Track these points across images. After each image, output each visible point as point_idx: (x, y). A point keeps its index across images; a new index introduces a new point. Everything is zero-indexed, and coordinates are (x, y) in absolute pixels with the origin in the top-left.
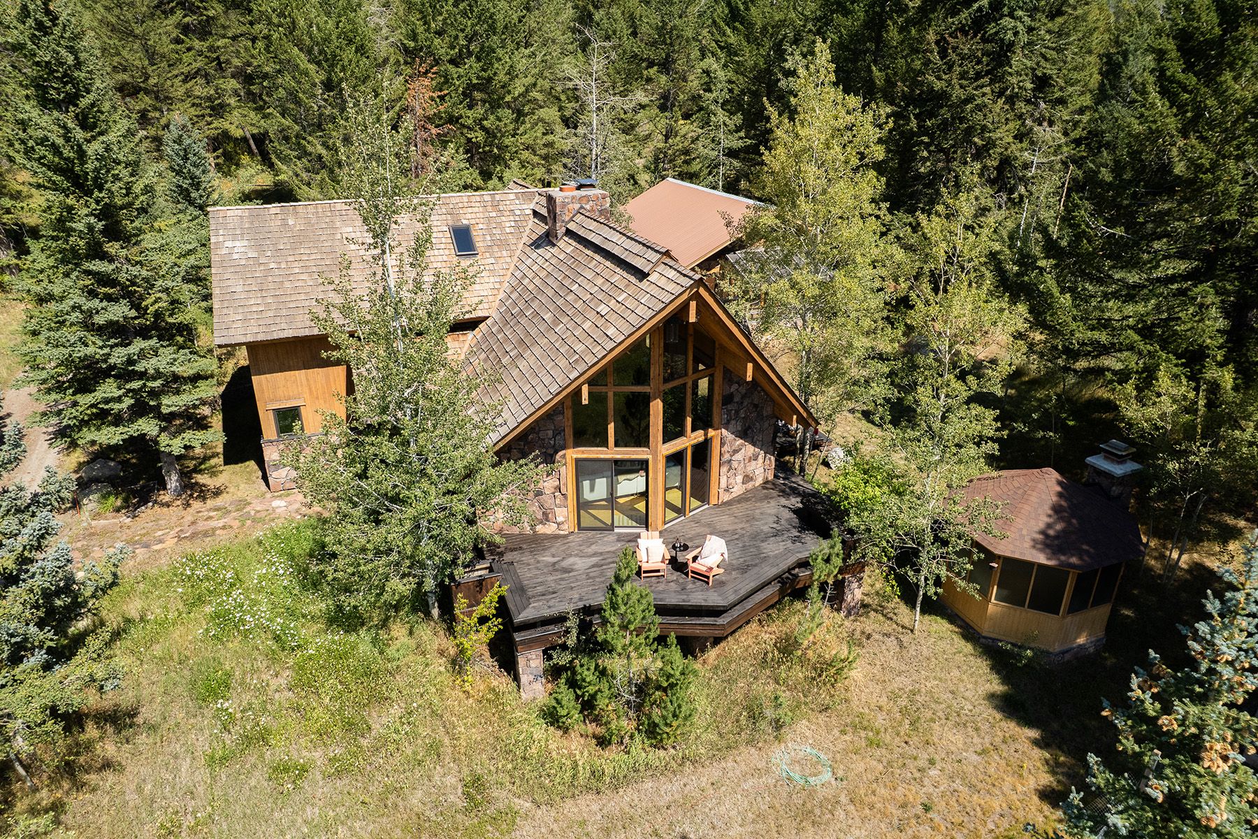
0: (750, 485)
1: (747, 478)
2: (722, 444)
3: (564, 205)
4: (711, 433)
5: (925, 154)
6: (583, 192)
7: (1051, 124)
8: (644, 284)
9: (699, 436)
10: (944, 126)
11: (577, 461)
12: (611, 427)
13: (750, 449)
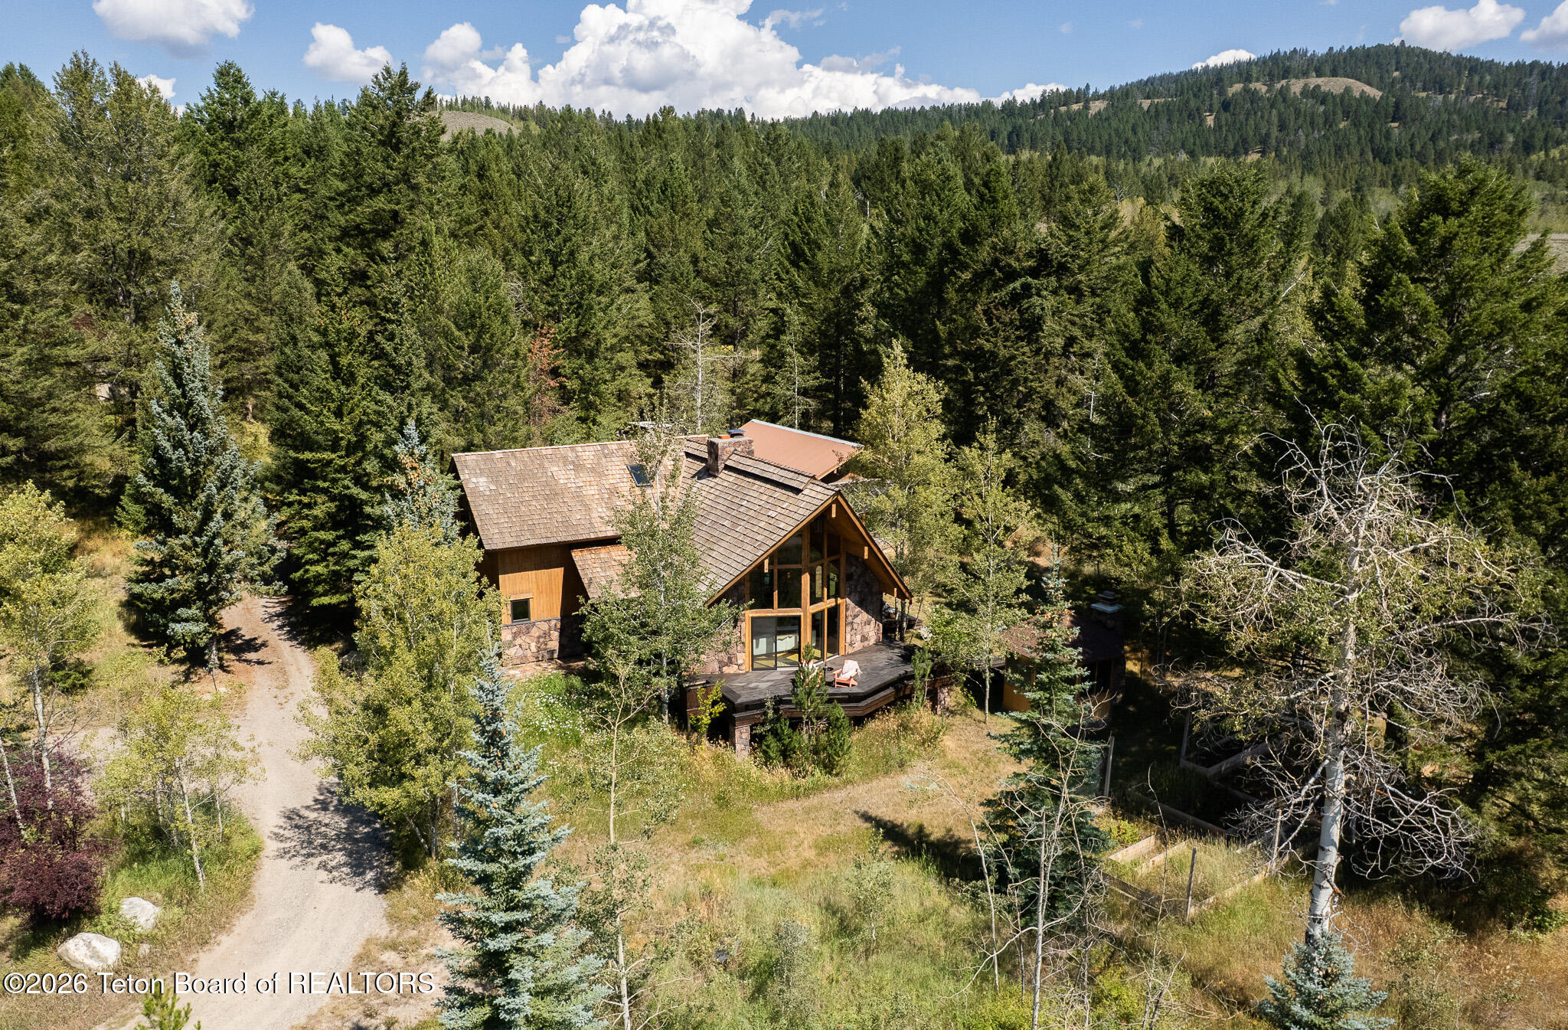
0: (866, 644)
1: (864, 638)
2: (847, 609)
3: (724, 448)
4: (840, 601)
5: (982, 399)
6: (736, 439)
7: (1082, 373)
8: (800, 496)
9: (831, 603)
10: (996, 377)
11: (753, 619)
12: (776, 593)
13: (864, 616)
